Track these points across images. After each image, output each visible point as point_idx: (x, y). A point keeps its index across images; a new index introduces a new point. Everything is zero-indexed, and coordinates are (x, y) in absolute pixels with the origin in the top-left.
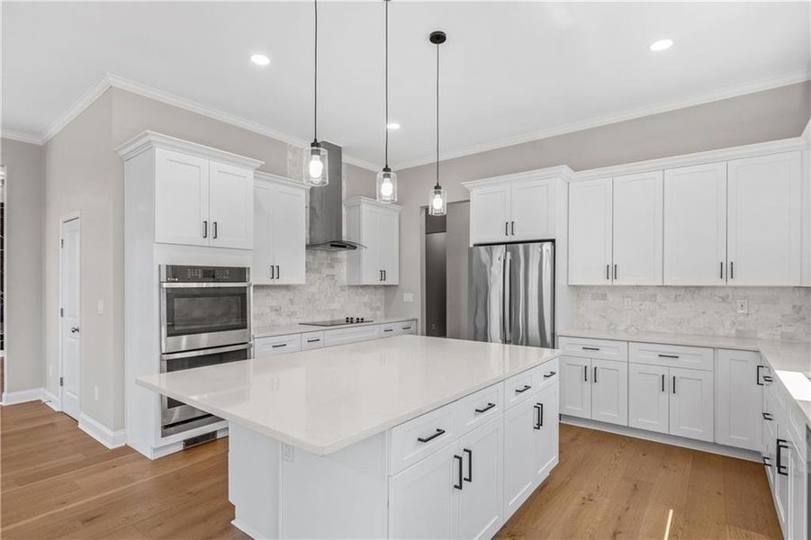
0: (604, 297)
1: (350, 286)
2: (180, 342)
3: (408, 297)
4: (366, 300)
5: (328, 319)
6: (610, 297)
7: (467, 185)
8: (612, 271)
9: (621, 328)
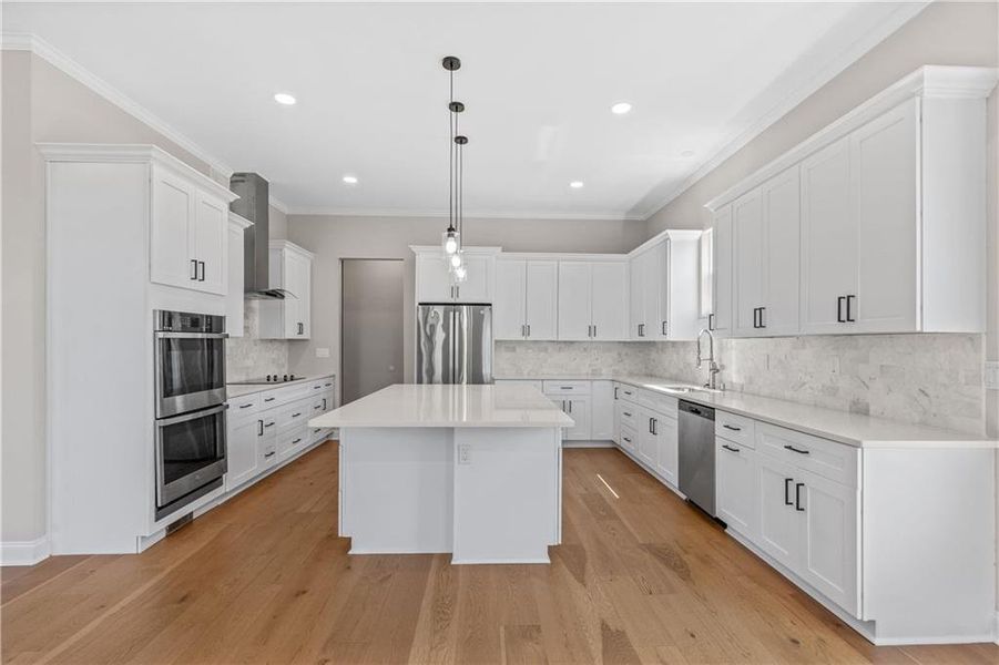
0: (514, 350)
1: (262, 340)
2: (174, 403)
3: (323, 352)
4: (274, 356)
5: (243, 378)
6: (518, 350)
7: (415, 248)
8: (526, 330)
9: (525, 372)
